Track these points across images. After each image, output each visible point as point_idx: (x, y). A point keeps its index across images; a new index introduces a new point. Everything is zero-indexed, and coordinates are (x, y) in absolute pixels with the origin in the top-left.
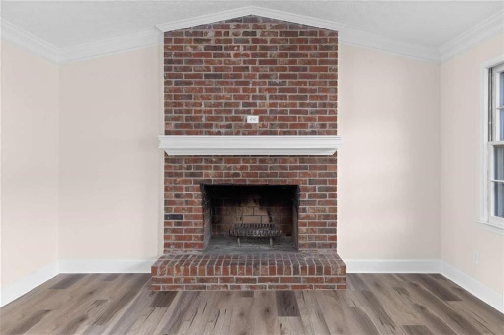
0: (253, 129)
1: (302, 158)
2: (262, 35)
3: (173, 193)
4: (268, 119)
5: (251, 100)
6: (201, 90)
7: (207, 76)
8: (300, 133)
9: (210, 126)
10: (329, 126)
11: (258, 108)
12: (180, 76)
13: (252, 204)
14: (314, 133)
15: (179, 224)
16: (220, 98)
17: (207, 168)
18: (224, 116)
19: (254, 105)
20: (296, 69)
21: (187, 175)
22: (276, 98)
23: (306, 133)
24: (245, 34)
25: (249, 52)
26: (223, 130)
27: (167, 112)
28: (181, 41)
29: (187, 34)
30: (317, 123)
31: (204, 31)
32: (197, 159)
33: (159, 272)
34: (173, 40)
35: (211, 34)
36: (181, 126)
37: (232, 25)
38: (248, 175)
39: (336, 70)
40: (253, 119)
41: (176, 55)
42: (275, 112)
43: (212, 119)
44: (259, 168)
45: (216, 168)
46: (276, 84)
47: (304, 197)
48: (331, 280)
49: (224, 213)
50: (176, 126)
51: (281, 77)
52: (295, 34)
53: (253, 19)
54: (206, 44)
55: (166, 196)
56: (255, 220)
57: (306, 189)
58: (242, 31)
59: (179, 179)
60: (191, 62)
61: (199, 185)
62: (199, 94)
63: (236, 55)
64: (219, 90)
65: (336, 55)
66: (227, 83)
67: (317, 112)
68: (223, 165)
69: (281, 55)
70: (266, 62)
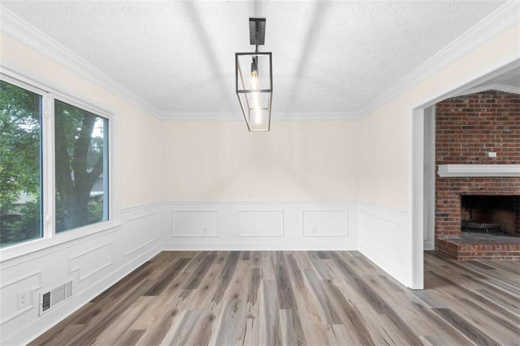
0: (493, 160)
2: (499, 102)
3: (443, 200)
4: (502, 154)
5: (491, 143)
6: (460, 136)
7: (464, 128)
9: (466, 158)
11: (495, 147)
12: (447, 128)
15: (446, 220)
16: (472, 141)
17: (464, 185)
18: (474, 152)
19: (493, 145)
21: (451, 189)
22: (507, 141)
24: (488, 101)
25: (490, 113)
26: (473, 161)
28: (448, 106)
29: (452, 101)
31: (463, 99)
32: (457, 179)
35: (466, 102)
36: (448, 158)
38: (490, 189)
40: (492, 155)
41: (445, 115)
42: (507, 150)
43: (467, 154)
44: (497, 185)
45: (469, 185)
46: (507, 132)
50: (444, 158)
51: (510, 128)
53: (493, 92)
54: (463, 108)
55: (436, 202)
58: (486, 99)
59: (446, 192)
60: (454, 119)
61: (458, 196)
62: (459, 139)
63: (482, 115)
64: (471, 136)
66: (476, 132)
68: (473, 183)
69: (510, 114)
70: (500, 119)
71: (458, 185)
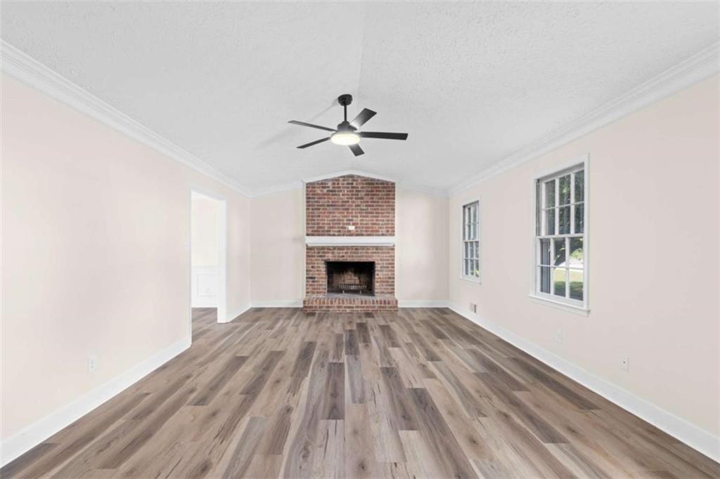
0: (352, 232)
1: (377, 248)
2: (357, 184)
3: (311, 266)
4: (359, 228)
5: (350, 218)
6: (325, 213)
7: (328, 206)
8: (376, 235)
9: (330, 231)
10: (390, 232)
11: (354, 222)
12: (314, 206)
13: (350, 273)
14: (383, 235)
15: (314, 282)
16: (334, 217)
17: (328, 253)
18: (336, 226)
19: (352, 220)
20: (374, 202)
21: (317, 256)
22: (364, 217)
23: (379, 235)
24: (348, 184)
25: (350, 193)
26: (336, 233)
27: (307, 224)
28: (314, 188)
29: (318, 184)
30: (384, 230)
31: (326, 182)
32: (323, 248)
33: (307, 303)
34: (310, 186)
35: (330, 184)
36: (315, 231)
37: (341, 179)
38: (349, 257)
39: (394, 202)
40: (352, 228)
41: (312, 195)
42: (363, 224)
43: (331, 227)
44: (355, 253)
45: (333, 253)
46: (363, 210)
47: (378, 267)
48: (391, 307)
49: (334, 278)
50: (312, 231)
51: (366, 206)
52: (373, 184)
53: (352, 176)
54: (327, 189)
55: (307, 267)
56: (352, 282)
57: (379, 264)
59: (313, 259)
60: (320, 198)
61: (323, 262)
62: (324, 215)
63: (343, 195)
64: (334, 213)
65: (394, 195)
66: (338, 209)
67: (385, 224)
68: (336, 251)
69: (366, 195)
70: (358, 198)
71: (324, 253)
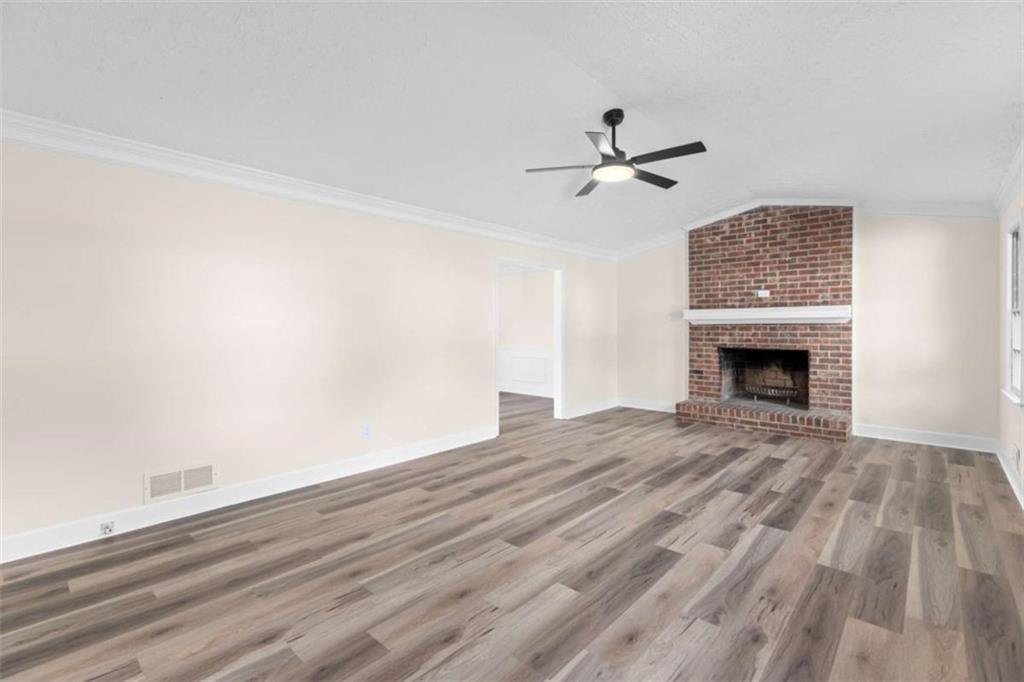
0: (765, 302)
1: (813, 327)
2: (773, 221)
3: (696, 353)
4: (778, 292)
5: (762, 278)
6: (717, 273)
7: (723, 261)
8: (811, 304)
9: (726, 301)
10: (843, 295)
11: (768, 283)
12: (701, 263)
13: (775, 368)
14: (825, 303)
15: (700, 378)
16: (734, 277)
17: (723, 334)
18: (737, 292)
19: (766, 281)
20: (807, 247)
21: (706, 340)
22: (787, 273)
23: (817, 304)
24: (757, 222)
25: (760, 237)
26: (737, 304)
27: (691, 291)
28: (702, 236)
29: (707, 229)
30: (829, 294)
31: (720, 225)
32: (715, 327)
33: (681, 408)
34: (696, 237)
35: (726, 227)
36: (703, 301)
37: (744, 217)
38: (759, 341)
39: (851, 243)
40: (764, 294)
41: (698, 247)
42: (785, 286)
43: (727, 295)
44: (769, 335)
45: (731, 335)
46: (786, 262)
47: (815, 361)
49: (747, 374)
50: (699, 302)
51: (791, 255)
52: (806, 215)
53: (764, 209)
54: (721, 236)
55: (690, 356)
56: (780, 383)
57: (817, 355)
58: (753, 220)
59: (700, 343)
60: (710, 251)
61: (716, 348)
62: (716, 276)
63: (748, 241)
64: (734, 271)
65: (851, 229)
66: (740, 265)
67: (829, 284)
68: (737, 332)
69: (791, 236)
70: (776, 244)
71: (718, 334)
